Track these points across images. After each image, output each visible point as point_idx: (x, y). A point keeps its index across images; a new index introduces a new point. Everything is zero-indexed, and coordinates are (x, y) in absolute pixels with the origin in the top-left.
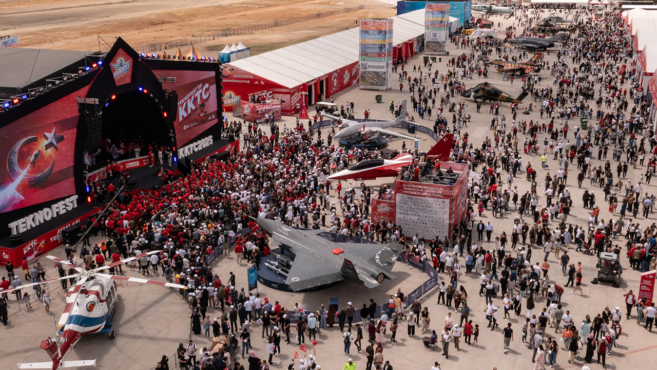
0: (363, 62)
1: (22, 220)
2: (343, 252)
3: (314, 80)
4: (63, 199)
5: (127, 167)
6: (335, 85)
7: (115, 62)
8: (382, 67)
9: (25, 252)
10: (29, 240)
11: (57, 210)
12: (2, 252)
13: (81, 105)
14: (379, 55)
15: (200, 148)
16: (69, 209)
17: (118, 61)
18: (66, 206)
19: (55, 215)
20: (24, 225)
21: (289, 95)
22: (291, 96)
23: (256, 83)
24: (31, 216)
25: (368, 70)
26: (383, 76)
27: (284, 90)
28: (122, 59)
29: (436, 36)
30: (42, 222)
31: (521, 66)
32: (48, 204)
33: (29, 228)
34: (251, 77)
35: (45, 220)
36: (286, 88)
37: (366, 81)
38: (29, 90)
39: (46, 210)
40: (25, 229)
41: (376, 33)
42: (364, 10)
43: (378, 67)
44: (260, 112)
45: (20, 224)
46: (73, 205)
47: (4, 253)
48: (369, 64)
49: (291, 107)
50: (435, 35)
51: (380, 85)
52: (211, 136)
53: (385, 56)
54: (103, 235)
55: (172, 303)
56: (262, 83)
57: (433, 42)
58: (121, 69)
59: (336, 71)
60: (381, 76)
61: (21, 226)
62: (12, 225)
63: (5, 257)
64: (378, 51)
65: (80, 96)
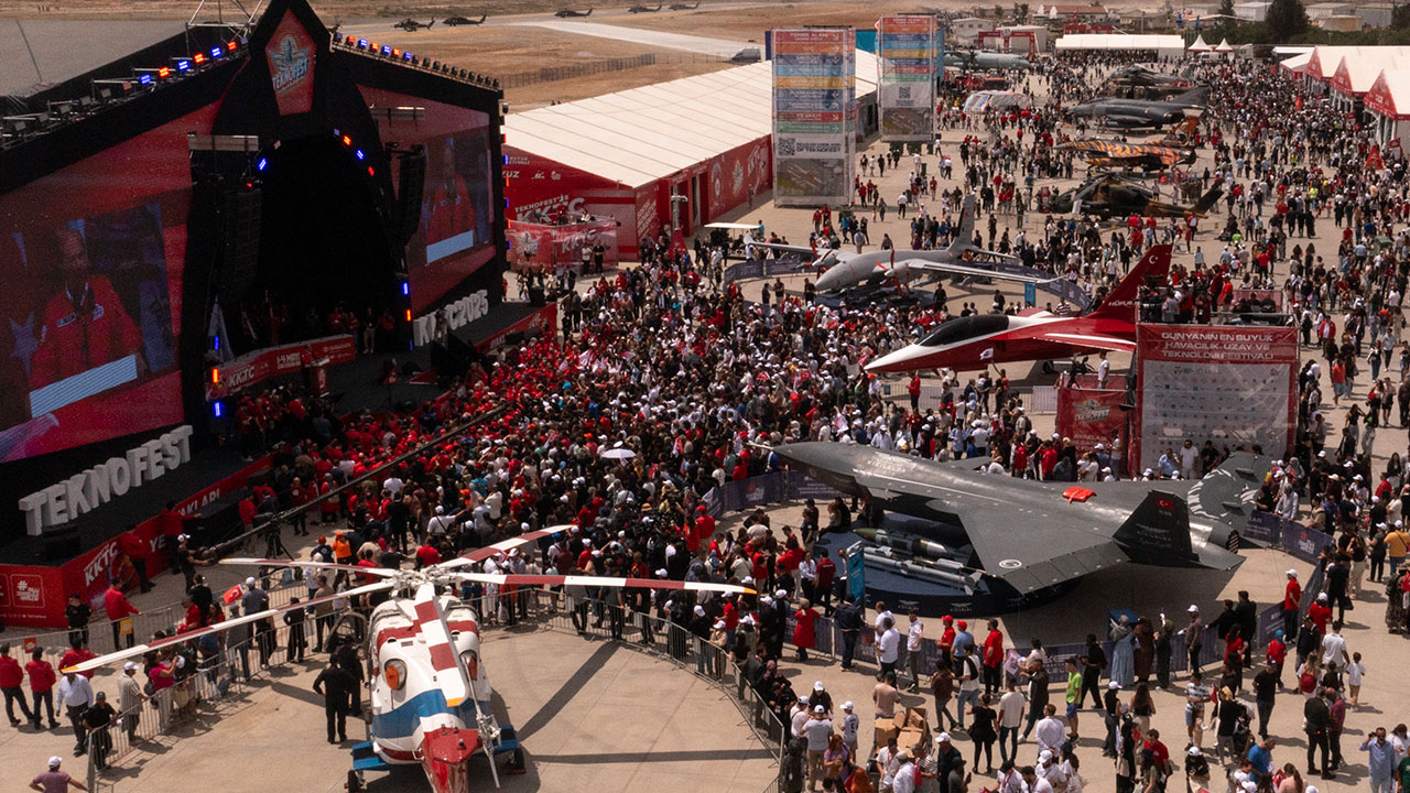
0: (785, 136)
1: (55, 490)
2: (1094, 494)
3: (678, 173)
4: (156, 434)
5: (282, 366)
6: (718, 193)
7: (276, 47)
8: (835, 148)
9: (89, 578)
10: (96, 545)
11: (144, 466)
12: (17, 580)
13: (199, 156)
14: (826, 117)
15: (463, 322)
16: (173, 464)
17: (284, 45)
18: (165, 456)
19: (138, 483)
20: (62, 505)
21: (632, 207)
22: (637, 210)
23: (538, 176)
24: (79, 479)
25: (799, 155)
26: (837, 170)
27: (619, 194)
28: (291, 39)
29: (908, 96)
30: (107, 499)
31: (1147, 149)
32: (119, 447)
33: (74, 515)
34: (523, 162)
35: (113, 495)
36: (623, 187)
37: (794, 185)
38: (49, 104)
39: (114, 463)
40: (64, 519)
41: (815, 61)
42: (654, 66)
43: (824, 148)
44: (565, 247)
45: (52, 500)
46: (182, 456)
47: (22, 585)
48: (801, 139)
49: (638, 238)
50: (905, 92)
51: (829, 194)
52: (484, 292)
53: (840, 119)
54: (297, 532)
55: (635, 671)
56: (555, 176)
57: (901, 111)
58: (290, 68)
59: (718, 158)
60: (831, 169)
61: (55, 507)
62: (32, 502)
63: (25, 597)
64: (821, 106)
65: (193, 134)
